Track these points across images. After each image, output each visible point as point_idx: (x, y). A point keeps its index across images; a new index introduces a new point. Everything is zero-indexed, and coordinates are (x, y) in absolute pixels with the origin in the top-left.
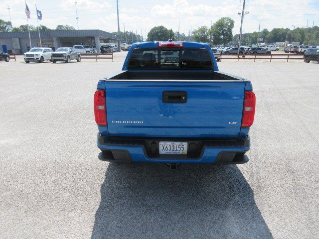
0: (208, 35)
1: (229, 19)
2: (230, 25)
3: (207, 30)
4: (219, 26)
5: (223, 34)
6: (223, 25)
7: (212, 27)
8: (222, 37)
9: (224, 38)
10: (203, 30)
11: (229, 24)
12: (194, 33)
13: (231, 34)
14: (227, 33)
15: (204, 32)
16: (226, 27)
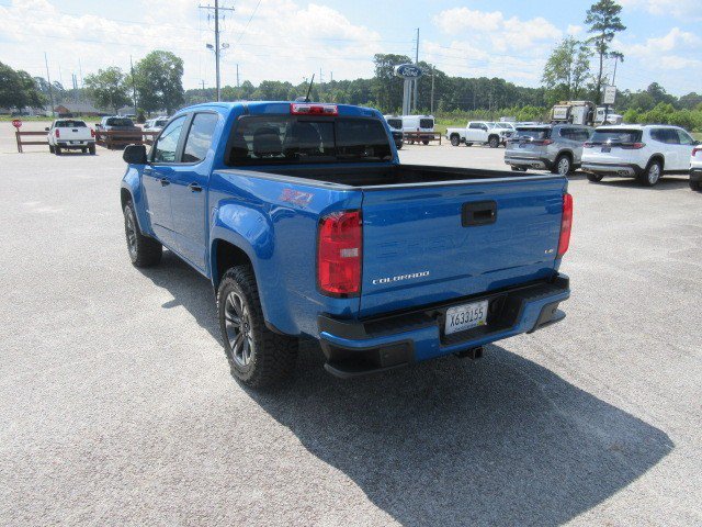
0: (126, 89)
1: (170, 55)
2: (175, 70)
3: (121, 76)
4: (149, 69)
5: (162, 88)
6: (160, 68)
7: (133, 71)
8: (160, 94)
9: (165, 97)
10: (112, 76)
11: (173, 67)
12: (88, 82)
13: (180, 88)
14: (170, 86)
15: (115, 82)
16: (167, 73)
